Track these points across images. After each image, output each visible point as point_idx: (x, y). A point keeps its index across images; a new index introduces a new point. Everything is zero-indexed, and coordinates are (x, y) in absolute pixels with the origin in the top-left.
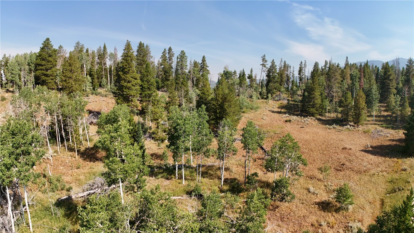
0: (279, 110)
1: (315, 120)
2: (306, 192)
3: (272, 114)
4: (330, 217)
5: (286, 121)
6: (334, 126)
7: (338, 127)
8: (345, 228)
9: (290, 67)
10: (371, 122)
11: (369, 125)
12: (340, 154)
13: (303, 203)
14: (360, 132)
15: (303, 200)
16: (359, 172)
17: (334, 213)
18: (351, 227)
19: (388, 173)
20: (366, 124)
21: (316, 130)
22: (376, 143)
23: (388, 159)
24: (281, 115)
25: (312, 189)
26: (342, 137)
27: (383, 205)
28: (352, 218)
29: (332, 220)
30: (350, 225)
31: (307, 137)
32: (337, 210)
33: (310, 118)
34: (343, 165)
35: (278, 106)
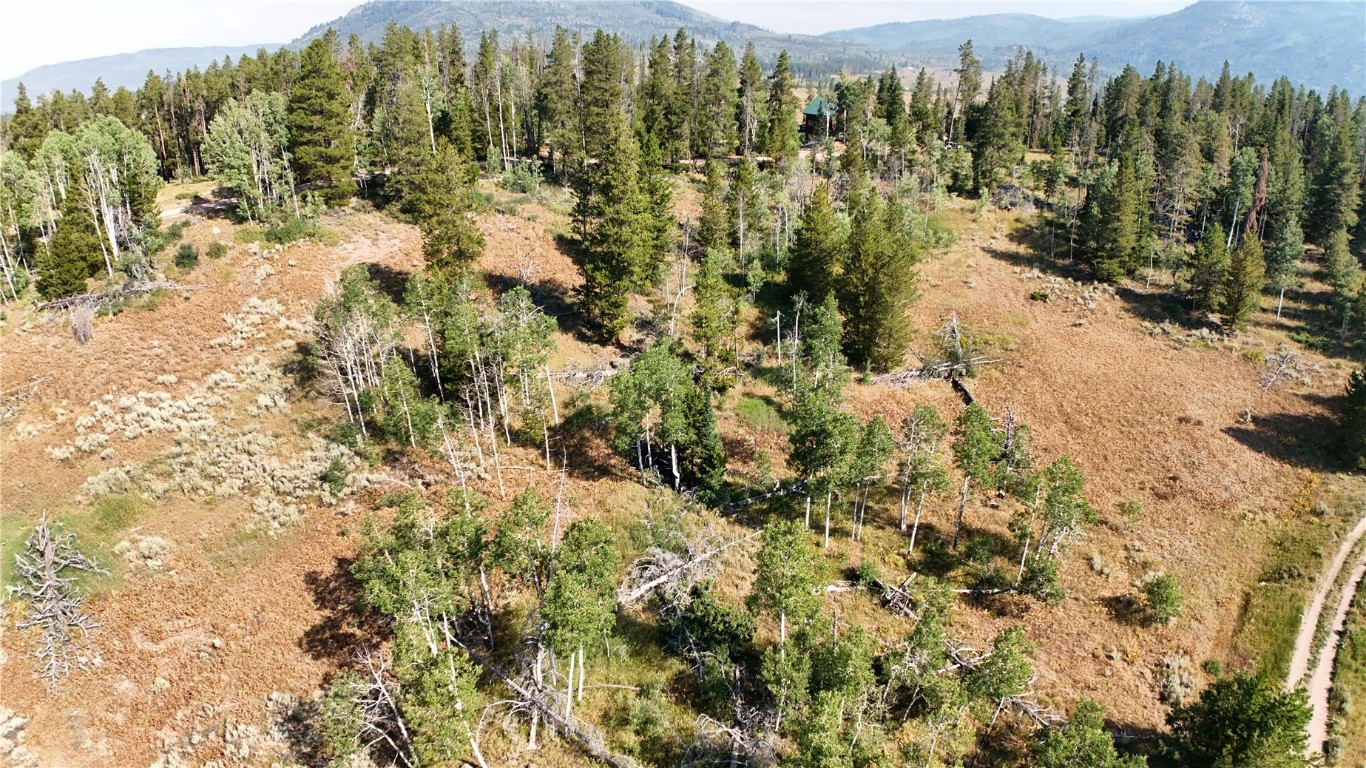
0: (1013, 247)
1: (1112, 296)
2: (1082, 565)
3: (992, 261)
4: (1130, 638)
5: (1033, 297)
6: (1166, 325)
7: (1176, 331)
8: (1156, 665)
9: (1045, 70)
10: (1271, 318)
11: (1263, 331)
12: (1170, 439)
13: (1076, 599)
14: (1235, 354)
15: (1077, 591)
16: (1208, 506)
17: (1139, 629)
18: (1168, 666)
19: (1278, 517)
20: (1257, 324)
21: (1115, 335)
22: (1268, 407)
23: (1287, 467)
24: (1017, 269)
25: (1098, 563)
26: (1182, 369)
27: (1246, 610)
28: (1174, 643)
29: (1132, 645)
30: (1166, 660)
31: (1090, 366)
32: (1146, 622)
33: (1100, 286)
34: (1174, 479)
35: (1007, 231)
